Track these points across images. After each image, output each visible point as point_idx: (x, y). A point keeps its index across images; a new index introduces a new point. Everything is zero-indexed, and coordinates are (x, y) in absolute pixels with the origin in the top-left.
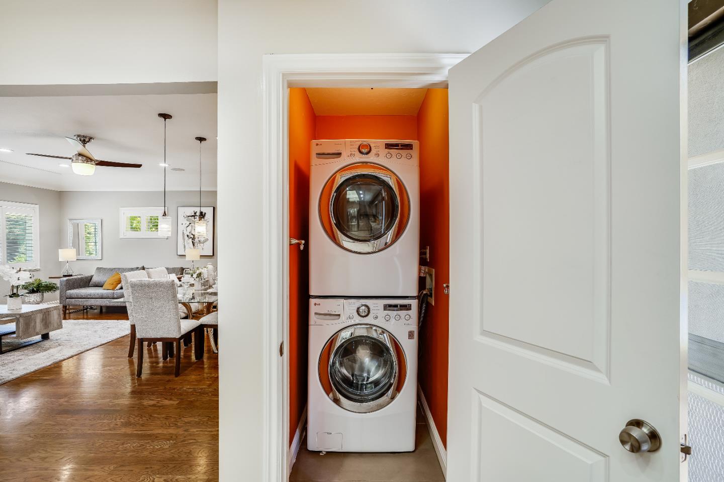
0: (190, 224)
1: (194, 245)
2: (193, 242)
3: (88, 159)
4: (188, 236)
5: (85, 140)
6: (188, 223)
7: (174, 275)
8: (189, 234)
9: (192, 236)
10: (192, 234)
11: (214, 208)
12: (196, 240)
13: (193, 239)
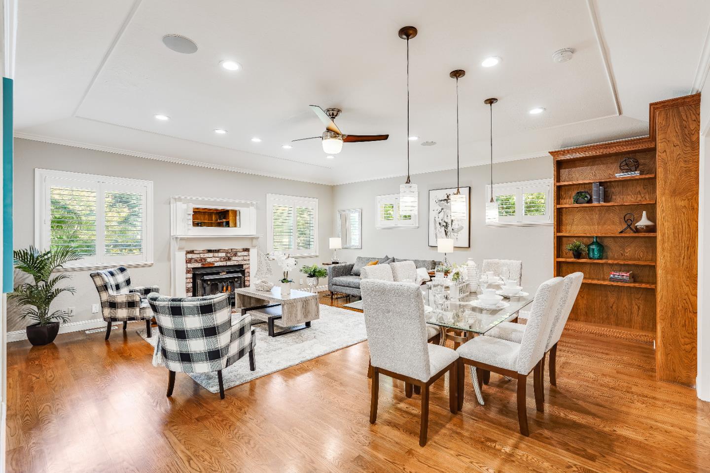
0: (442, 209)
1: (446, 234)
2: (445, 231)
3: (335, 134)
4: (440, 224)
5: (333, 113)
6: (440, 209)
7: (425, 269)
8: (440, 221)
9: (445, 224)
10: (445, 222)
11: (470, 188)
12: (450, 228)
13: (446, 226)
